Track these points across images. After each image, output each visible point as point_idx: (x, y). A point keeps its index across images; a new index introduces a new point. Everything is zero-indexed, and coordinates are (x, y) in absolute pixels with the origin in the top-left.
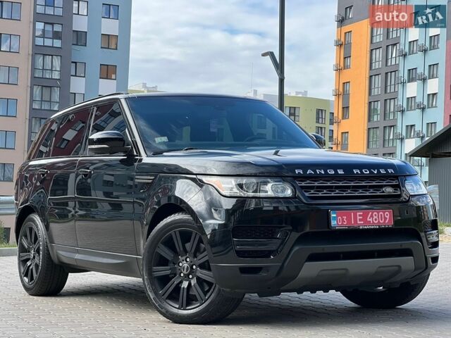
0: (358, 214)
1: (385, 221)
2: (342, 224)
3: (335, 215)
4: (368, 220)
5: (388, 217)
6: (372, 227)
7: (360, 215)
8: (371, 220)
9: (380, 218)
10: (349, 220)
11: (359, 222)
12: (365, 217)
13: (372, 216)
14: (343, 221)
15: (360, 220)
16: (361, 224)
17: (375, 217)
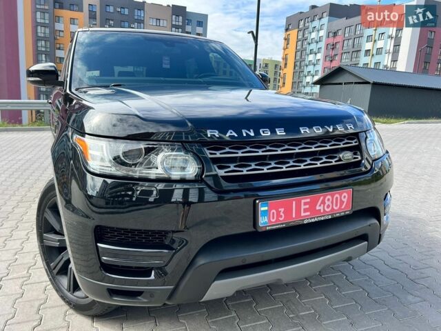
0: (303, 201)
1: (341, 205)
2: (277, 220)
3: (266, 208)
4: (318, 208)
5: (345, 200)
6: (322, 219)
7: (305, 204)
8: (321, 208)
9: (335, 202)
10: (288, 211)
11: (303, 214)
12: (313, 205)
13: (323, 202)
14: (279, 215)
15: (306, 210)
16: (306, 217)
17: (327, 203)
